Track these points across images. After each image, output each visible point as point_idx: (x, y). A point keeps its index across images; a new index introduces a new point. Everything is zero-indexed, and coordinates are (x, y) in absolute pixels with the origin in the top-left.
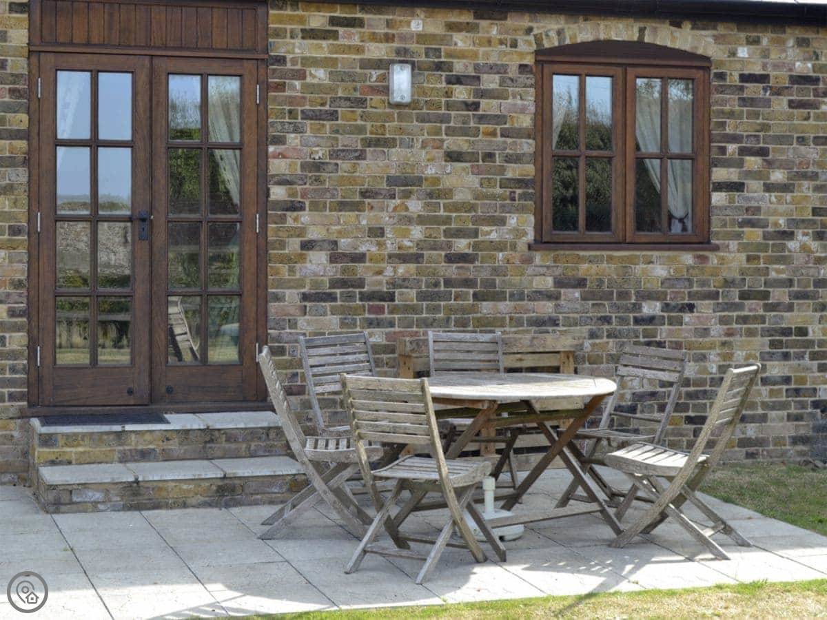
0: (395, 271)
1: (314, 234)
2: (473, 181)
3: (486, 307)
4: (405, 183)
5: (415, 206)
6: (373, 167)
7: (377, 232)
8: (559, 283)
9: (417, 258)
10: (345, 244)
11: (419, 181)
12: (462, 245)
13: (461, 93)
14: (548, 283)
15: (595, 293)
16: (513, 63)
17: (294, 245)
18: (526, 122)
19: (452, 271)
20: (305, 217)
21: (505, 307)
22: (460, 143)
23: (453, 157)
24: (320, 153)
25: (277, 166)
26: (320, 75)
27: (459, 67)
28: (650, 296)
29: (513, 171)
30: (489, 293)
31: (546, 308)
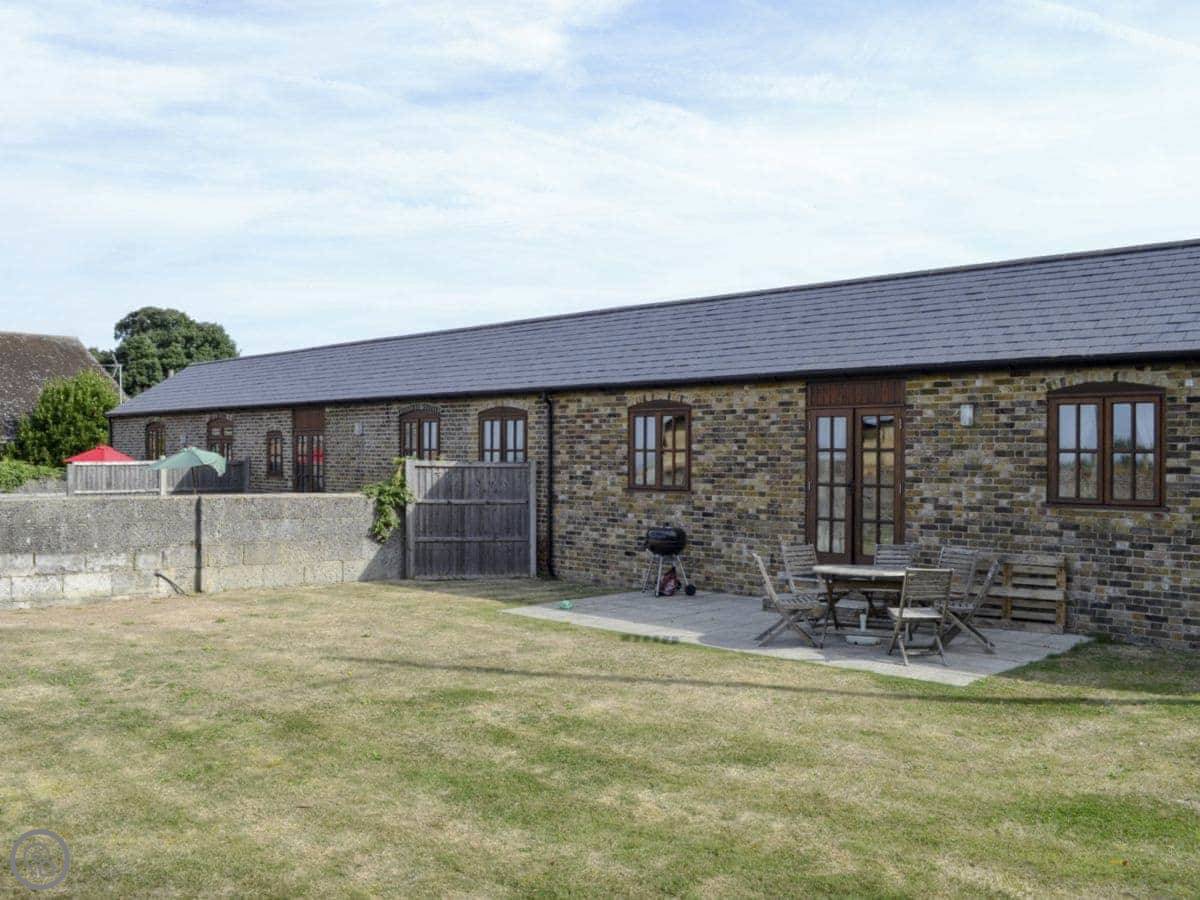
0: (968, 515)
1: (927, 494)
2: (1010, 467)
3: (1018, 538)
4: (973, 468)
5: (978, 481)
6: (957, 460)
7: (958, 494)
8: (1063, 527)
9: (979, 509)
10: (942, 500)
11: (980, 467)
12: (1004, 503)
13: (1004, 418)
14: (1055, 526)
15: (1085, 534)
16: (1033, 399)
17: (917, 499)
18: (1041, 433)
19: (999, 517)
20: (922, 486)
21: (1029, 539)
22: (1004, 446)
23: (999, 454)
24: (929, 453)
25: (909, 460)
26: (929, 413)
27: (1003, 404)
28: (1122, 538)
29: (1034, 461)
30: (1020, 530)
31: (1054, 541)
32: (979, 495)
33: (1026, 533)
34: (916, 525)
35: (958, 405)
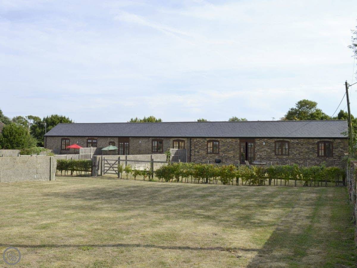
14: (276, 158)
16: (273, 142)
18: (274, 146)
19: (268, 157)
20: (258, 153)
22: (269, 148)
24: (259, 148)
25: (256, 149)
26: (259, 143)
27: (269, 142)
28: (284, 159)
29: (273, 150)
32: (266, 154)
33: (272, 159)
34: (257, 158)
35: (263, 142)
